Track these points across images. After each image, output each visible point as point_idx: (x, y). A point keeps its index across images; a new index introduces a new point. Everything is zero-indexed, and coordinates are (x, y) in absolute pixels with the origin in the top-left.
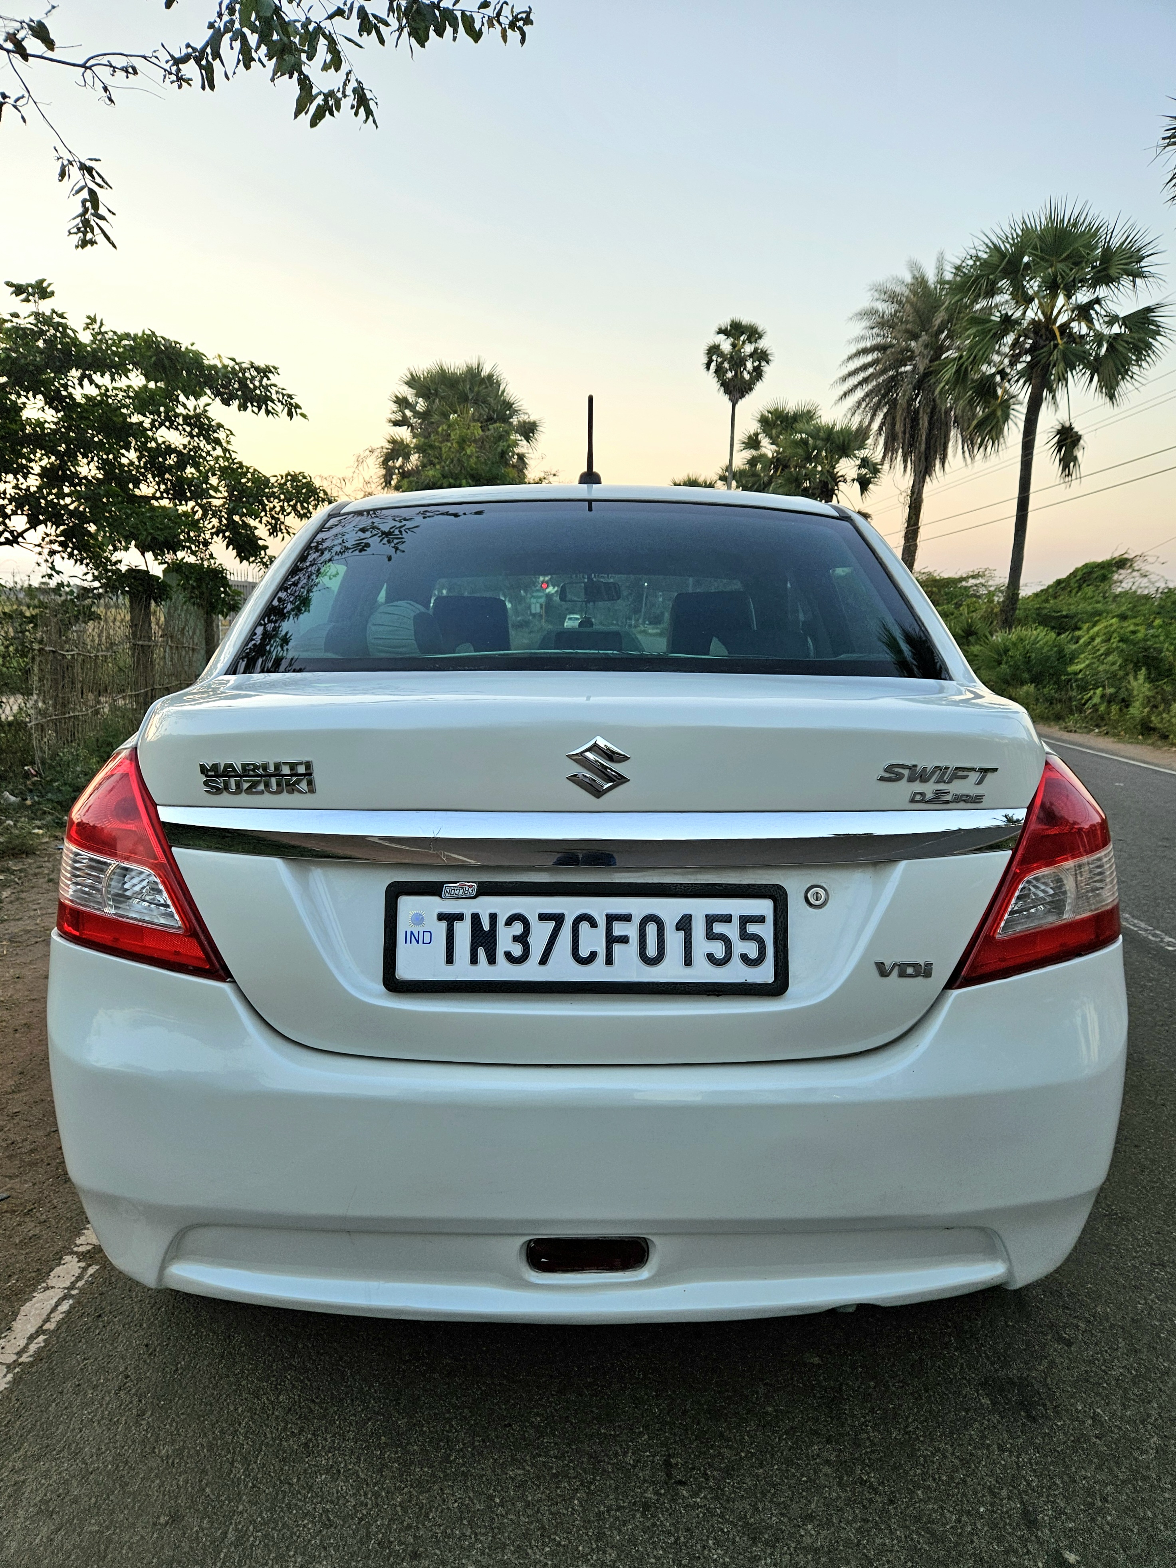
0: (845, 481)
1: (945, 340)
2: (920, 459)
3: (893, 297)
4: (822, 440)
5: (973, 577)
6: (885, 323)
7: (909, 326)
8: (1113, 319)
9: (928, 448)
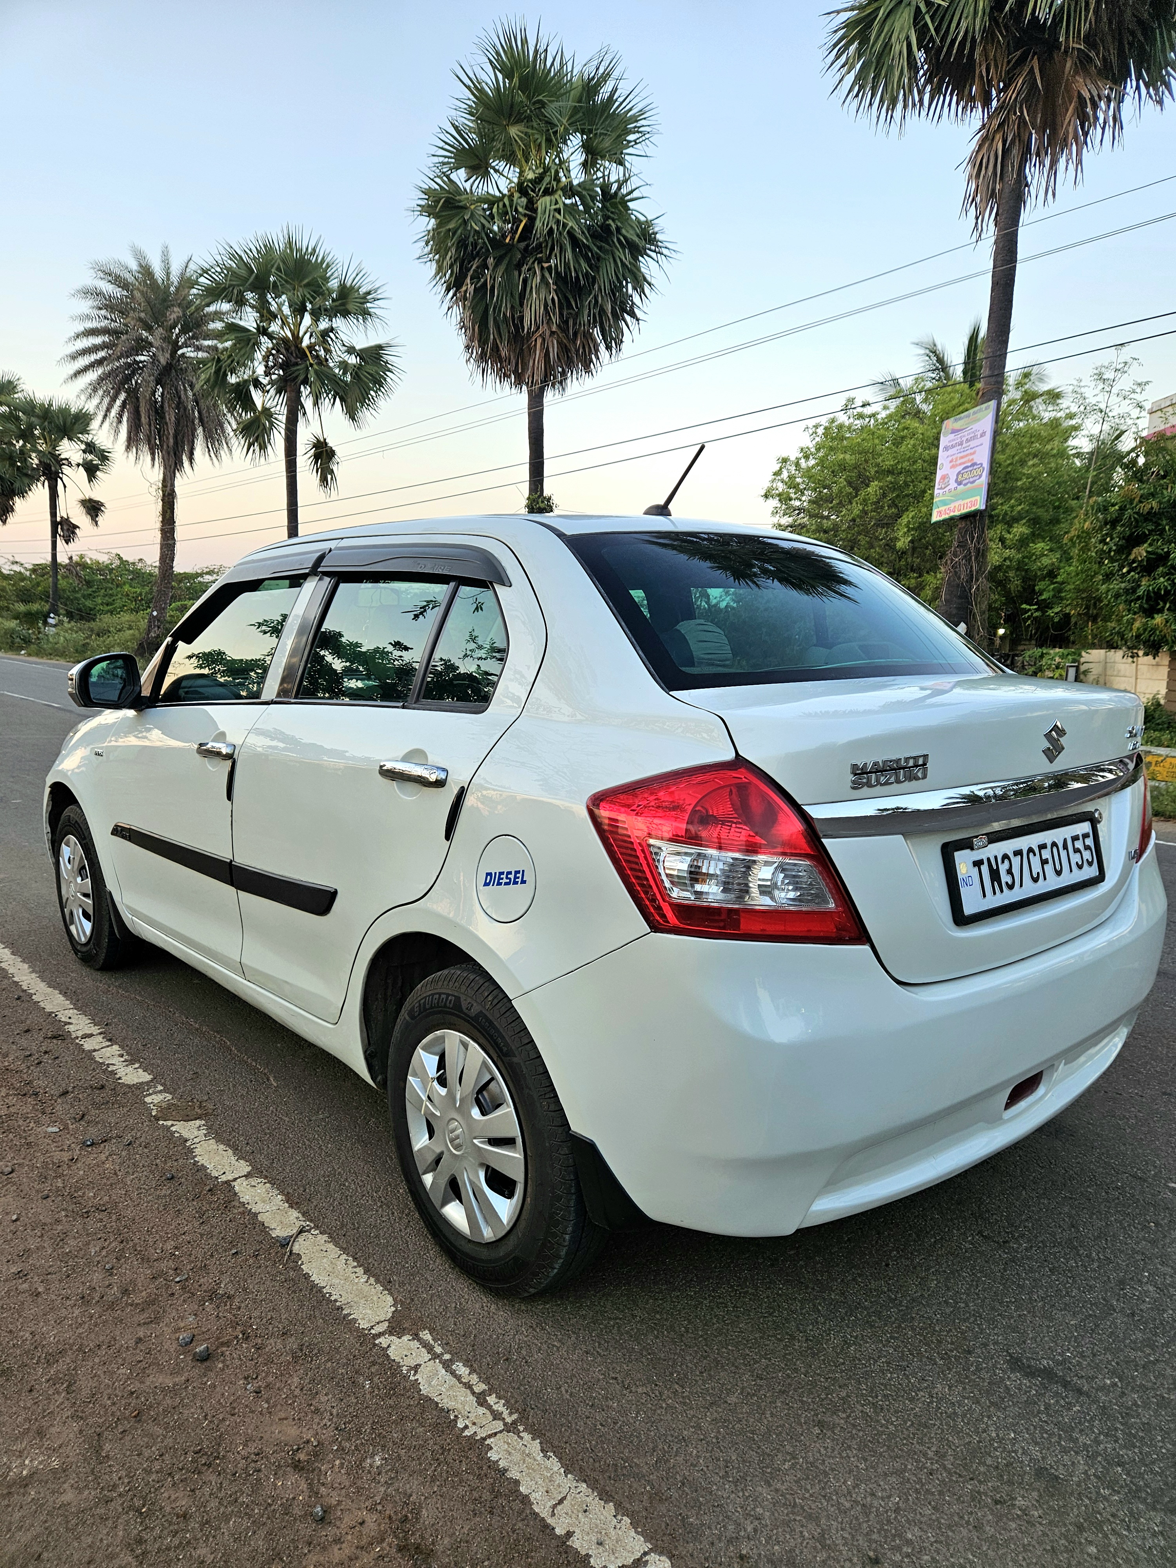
0: (70, 465)
1: (178, 336)
2: (169, 453)
3: (118, 281)
4: (38, 417)
5: (208, 573)
6: (110, 305)
7: (143, 315)
8: (351, 350)
9: (176, 443)
